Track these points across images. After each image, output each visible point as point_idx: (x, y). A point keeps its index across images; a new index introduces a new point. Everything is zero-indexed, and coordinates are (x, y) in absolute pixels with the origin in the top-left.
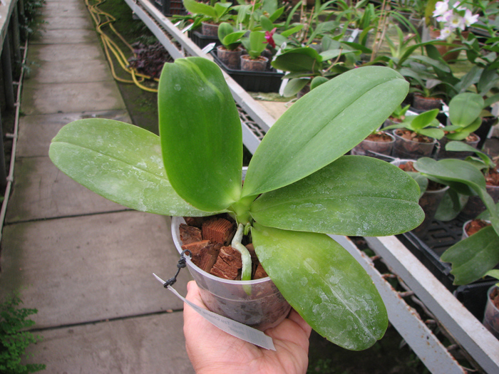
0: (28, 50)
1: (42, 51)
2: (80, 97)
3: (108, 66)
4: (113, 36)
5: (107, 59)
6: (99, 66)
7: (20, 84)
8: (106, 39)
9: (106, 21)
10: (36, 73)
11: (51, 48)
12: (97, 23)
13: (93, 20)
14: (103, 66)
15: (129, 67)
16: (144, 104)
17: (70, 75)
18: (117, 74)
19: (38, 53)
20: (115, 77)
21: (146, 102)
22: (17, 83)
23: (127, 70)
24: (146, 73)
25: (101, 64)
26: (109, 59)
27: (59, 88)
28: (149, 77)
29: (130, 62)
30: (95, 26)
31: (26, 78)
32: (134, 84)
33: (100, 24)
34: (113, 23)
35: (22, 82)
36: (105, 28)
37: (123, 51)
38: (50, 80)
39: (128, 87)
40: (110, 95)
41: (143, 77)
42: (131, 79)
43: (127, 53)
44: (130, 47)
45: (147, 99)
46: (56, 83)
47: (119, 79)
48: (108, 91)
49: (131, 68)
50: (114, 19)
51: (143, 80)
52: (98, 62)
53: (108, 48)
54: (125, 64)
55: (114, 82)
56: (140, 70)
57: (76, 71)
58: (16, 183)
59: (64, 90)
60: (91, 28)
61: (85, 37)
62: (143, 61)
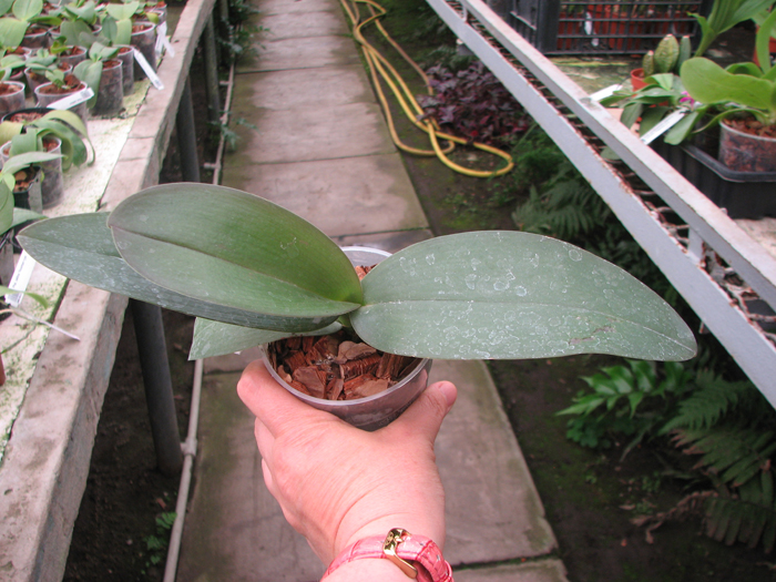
0: (234, 87)
1: (259, 86)
2: (333, 197)
3: (382, 117)
4: (383, 47)
5: (378, 101)
6: (364, 118)
7: (217, 166)
8: (372, 53)
9: (369, 16)
10: (247, 140)
11: (274, 78)
12: (355, 22)
13: (347, 16)
14: (371, 118)
15: (422, 120)
16: (462, 207)
17: (311, 142)
18: (399, 135)
19: (251, 92)
20: (398, 143)
21: (465, 202)
22: (213, 166)
23: (419, 124)
24: (457, 133)
25: (368, 113)
26: (382, 98)
27: (290, 174)
28: (463, 141)
29: (424, 109)
30: (351, 27)
31: (229, 152)
32: (435, 157)
33: (360, 22)
34: (382, 18)
35: (222, 162)
36: (368, 30)
37: (405, 80)
38: (273, 156)
39: (425, 163)
40: (392, 191)
41: (452, 139)
42: (430, 147)
43: (415, 82)
44: (418, 68)
45: (467, 196)
46: (284, 163)
47: (404, 147)
48: (388, 181)
49: (427, 121)
50: (384, 11)
51: (452, 146)
52: (362, 107)
53: (378, 73)
54: (415, 113)
55: (397, 156)
56: (445, 127)
57: (322, 131)
58: (203, 456)
59: (302, 178)
60: (344, 33)
61: (334, 52)
62: (451, 108)
